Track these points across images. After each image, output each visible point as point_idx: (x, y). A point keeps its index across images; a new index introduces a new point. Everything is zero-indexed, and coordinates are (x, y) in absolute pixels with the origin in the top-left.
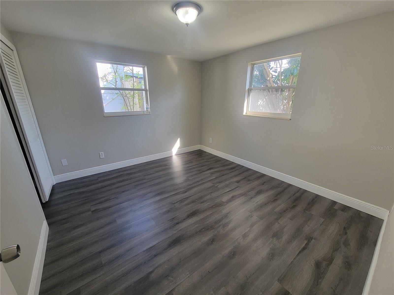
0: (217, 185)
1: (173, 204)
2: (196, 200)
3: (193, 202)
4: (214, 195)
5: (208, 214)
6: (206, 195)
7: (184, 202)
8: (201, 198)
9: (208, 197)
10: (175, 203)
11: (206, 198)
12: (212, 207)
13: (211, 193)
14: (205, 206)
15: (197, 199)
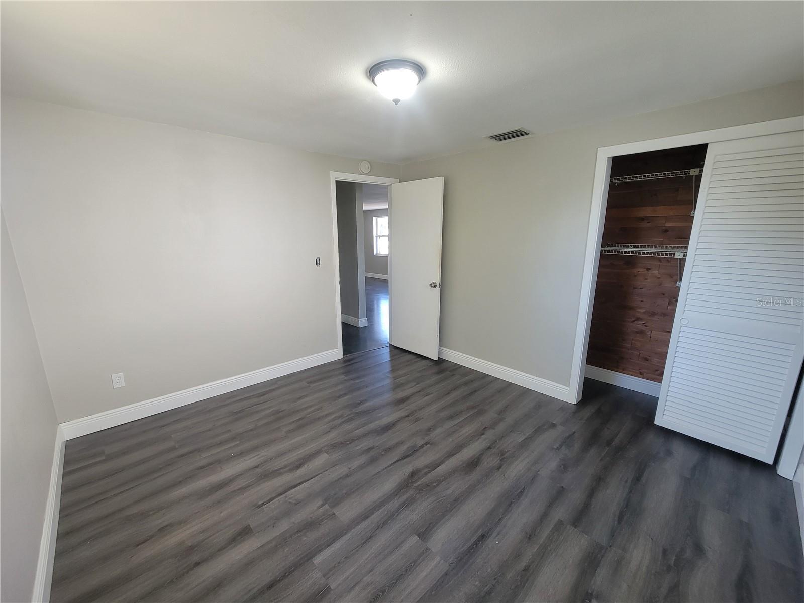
0: (321, 510)
1: (429, 443)
2: (383, 453)
3: (389, 450)
4: (342, 470)
5: (361, 429)
6: (361, 467)
7: (408, 448)
8: (373, 461)
9: (356, 463)
10: (426, 445)
11: (362, 460)
12: (353, 441)
13: (347, 476)
14: (365, 444)
15: (383, 455)
